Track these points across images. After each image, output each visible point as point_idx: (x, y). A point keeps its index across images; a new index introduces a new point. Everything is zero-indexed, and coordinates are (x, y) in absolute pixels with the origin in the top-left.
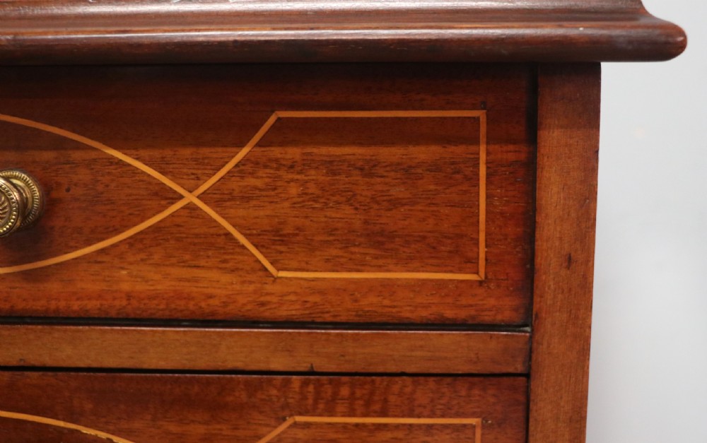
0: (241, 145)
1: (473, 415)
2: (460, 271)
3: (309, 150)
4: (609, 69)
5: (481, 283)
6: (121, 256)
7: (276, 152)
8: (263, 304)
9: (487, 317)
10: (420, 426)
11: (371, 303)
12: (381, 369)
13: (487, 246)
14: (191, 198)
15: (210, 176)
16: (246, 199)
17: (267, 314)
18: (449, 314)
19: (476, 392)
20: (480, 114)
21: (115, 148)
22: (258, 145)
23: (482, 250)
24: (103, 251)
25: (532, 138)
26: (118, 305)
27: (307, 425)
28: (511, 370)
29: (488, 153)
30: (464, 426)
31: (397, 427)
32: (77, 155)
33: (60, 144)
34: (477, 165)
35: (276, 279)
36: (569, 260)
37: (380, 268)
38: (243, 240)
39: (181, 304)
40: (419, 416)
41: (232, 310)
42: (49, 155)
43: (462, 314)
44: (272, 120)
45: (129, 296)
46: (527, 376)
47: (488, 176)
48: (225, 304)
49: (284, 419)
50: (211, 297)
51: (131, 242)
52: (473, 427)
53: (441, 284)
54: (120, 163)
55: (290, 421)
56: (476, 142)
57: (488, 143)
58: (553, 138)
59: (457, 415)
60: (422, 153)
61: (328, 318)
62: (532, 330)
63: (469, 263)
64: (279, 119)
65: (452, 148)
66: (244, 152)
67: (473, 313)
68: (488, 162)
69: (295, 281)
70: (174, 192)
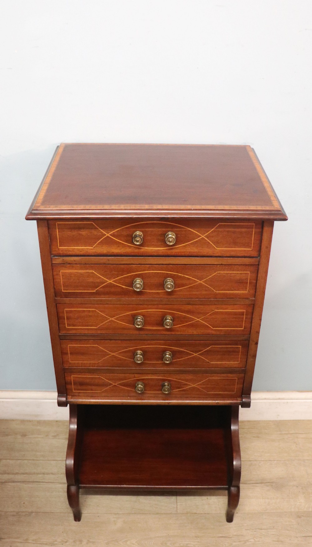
0: (212, 228)
1: (249, 271)
2: (249, 248)
3: (224, 229)
4: (275, 222)
5: (252, 250)
6: (189, 246)
7: (218, 229)
8: (214, 253)
9: (252, 256)
10: (239, 273)
11: (233, 254)
12: (234, 264)
13: (253, 244)
14: (203, 236)
15: (206, 233)
16: (213, 237)
17: (215, 255)
18: (246, 255)
19: (249, 267)
20: (254, 224)
21: (190, 228)
22: (216, 228)
23: (252, 245)
24: (186, 245)
25: (262, 228)
26: (187, 254)
27: (220, 273)
28: (256, 264)
29: (255, 230)
30: (247, 273)
31: (235, 273)
32: (183, 229)
33: (180, 228)
34: (253, 232)
35: (217, 249)
36: (267, 247)
37: (235, 248)
38: (211, 243)
39: (199, 254)
40: (239, 271)
41: (208, 254)
42: (178, 229)
43: (248, 255)
44: (219, 224)
45: (190, 252)
46: (258, 265)
47: (255, 234)
48: (207, 253)
49: (216, 272)
50: (204, 252)
51: (191, 244)
52: (249, 273)
53: (245, 250)
54: (191, 231)
55: (217, 272)
56: (253, 228)
57: (255, 228)
58: (266, 229)
59: (246, 271)
60: (244, 230)
61: (225, 256)
62: (260, 258)
63: (250, 247)
64: (220, 224)
65: (249, 229)
67: (250, 255)
68: (255, 232)
69: (219, 250)
70: (200, 235)
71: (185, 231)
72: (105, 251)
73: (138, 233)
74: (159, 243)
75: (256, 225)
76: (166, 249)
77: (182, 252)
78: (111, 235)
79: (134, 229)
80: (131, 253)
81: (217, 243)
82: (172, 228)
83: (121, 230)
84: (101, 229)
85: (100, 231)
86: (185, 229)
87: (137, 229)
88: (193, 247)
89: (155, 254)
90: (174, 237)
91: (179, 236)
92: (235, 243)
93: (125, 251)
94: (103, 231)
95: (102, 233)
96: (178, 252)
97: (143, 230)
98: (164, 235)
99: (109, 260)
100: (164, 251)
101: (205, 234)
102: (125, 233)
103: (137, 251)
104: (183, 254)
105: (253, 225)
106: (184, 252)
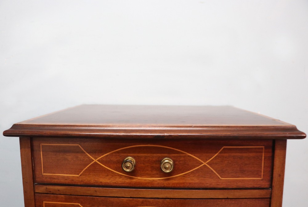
0: (216, 153)
2: (258, 177)
3: (230, 154)
5: (262, 180)
6: (189, 175)
7: (222, 154)
8: (218, 185)
9: (263, 187)
11: (240, 184)
14: (205, 164)
15: (209, 159)
16: (216, 164)
17: (219, 187)
18: (255, 186)
19: (260, 202)
21: (190, 153)
22: (220, 153)
23: (262, 173)
24: (185, 174)
28: (267, 197)
29: (264, 154)
32: (181, 155)
33: (178, 153)
34: (262, 157)
36: (280, 175)
38: (215, 172)
39: (201, 185)
41: (212, 186)
42: (176, 155)
43: (258, 186)
44: (223, 148)
45: (190, 184)
46: (270, 198)
47: (264, 159)
48: (210, 185)
50: (207, 183)
53: (254, 180)
54: (191, 157)
56: (262, 152)
57: (264, 152)
58: (278, 152)
59: (256, 206)
60: (251, 155)
61: (231, 187)
62: (272, 189)
65: (257, 154)
66: (217, 154)
67: (260, 186)
68: (264, 156)
69: (225, 180)
70: (201, 162)
71: (184, 157)
72: (92, 181)
73: (130, 158)
74: (154, 172)
75: (265, 148)
76: (162, 180)
77: (181, 184)
78: (98, 161)
79: (125, 154)
80: (121, 184)
81: (222, 172)
82: (169, 153)
83: (110, 155)
84: (88, 153)
85: (87, 155)
86: (184, 155)
87: (129, 154)
88: (193, 176)
89: (150, 186)
90: (171, 163)
91: (177, 163)
92: (243, 172)
93: (115, 181)
94: (91, 155)
95: (89, 157)
96: (177, 184)
97: (135, 155)
98: (160, 162)
99: (96, 191)
100: (159, 182)
101: (207, 160)
102: (114, 159)
103: (128, 181)
104: (182, 186)
105: (262, 148)
106: (184, 183)
